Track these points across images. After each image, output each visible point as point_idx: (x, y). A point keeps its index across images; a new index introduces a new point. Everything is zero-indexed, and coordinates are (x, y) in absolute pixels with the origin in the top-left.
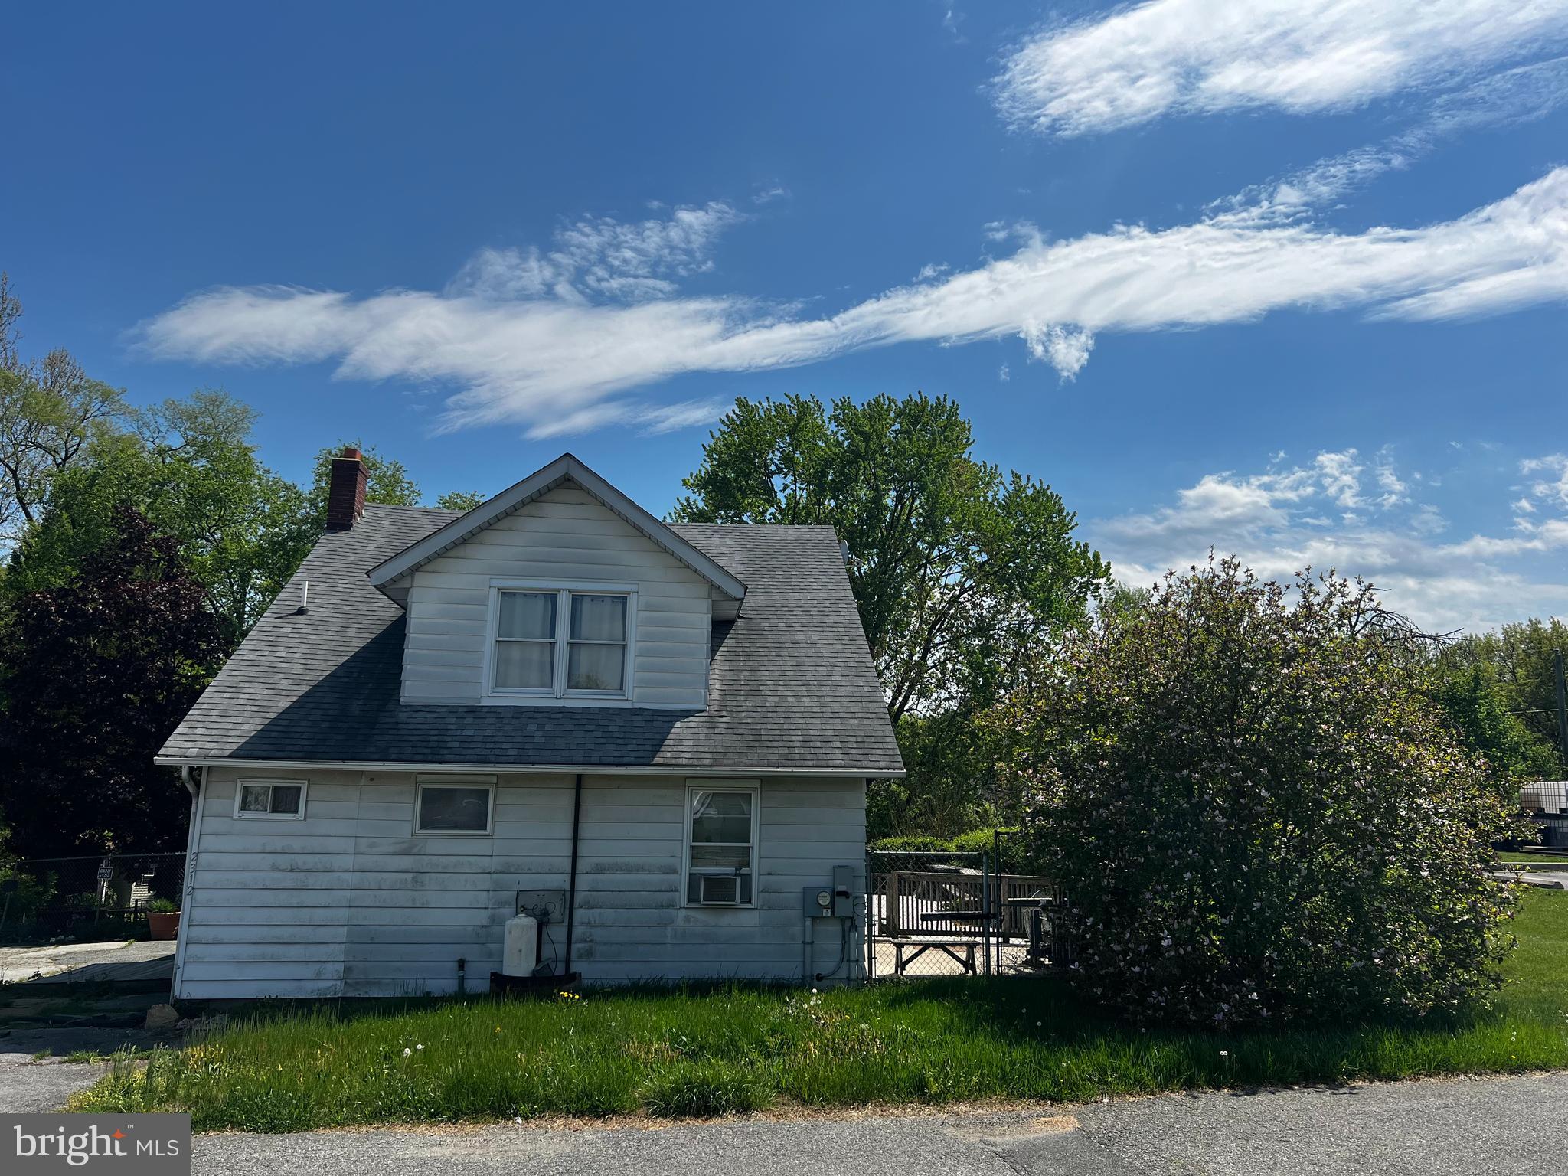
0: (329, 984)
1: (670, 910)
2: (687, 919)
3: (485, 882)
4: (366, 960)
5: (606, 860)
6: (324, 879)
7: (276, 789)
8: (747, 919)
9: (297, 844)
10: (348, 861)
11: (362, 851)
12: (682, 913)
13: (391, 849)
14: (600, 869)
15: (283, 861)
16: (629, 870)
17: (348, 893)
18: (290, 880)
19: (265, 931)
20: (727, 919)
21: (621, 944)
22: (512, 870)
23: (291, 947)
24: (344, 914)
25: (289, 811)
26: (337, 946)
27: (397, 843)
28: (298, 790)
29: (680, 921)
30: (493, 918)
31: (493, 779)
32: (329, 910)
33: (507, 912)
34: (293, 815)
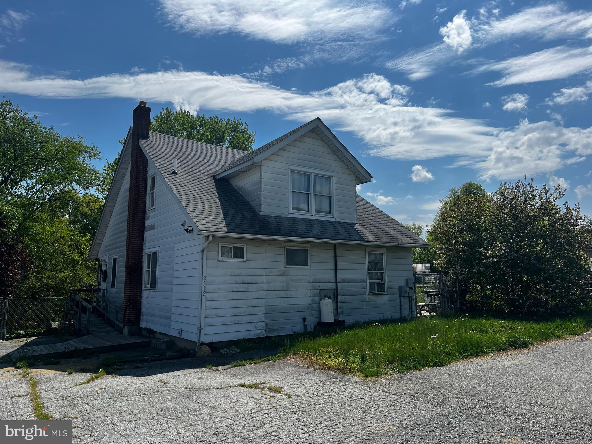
0: (260, 331)
1: (365, 296)
2: (369, 299)
3: (309, 286)
4: (272, 320)
5: (345, 277)
6: (254, 287)
7: (234, 247)
8: (385, 298)
9: (244, 272)
10: (263, 279)
11: (267, 275)
12: (368, 297)
13: (277, 274)
14: (343, 281)
15: (239, 279)
16: (352, 281)
17: (264, 293)
18: (243, 287)
19: (235, 310)
20: (380, 298)
21: (351, 309)
22: (317, 281)
23: (245, 316)
24: (263, 301)
25: (240, 258)
26: (262, 315)
27: (279, 271)
28: (243, 248)
29: (367, 300)
30: (313, 301)
31: (309, 245)
32: (257, 300)
33: (317, 298)
34: (242, 259)
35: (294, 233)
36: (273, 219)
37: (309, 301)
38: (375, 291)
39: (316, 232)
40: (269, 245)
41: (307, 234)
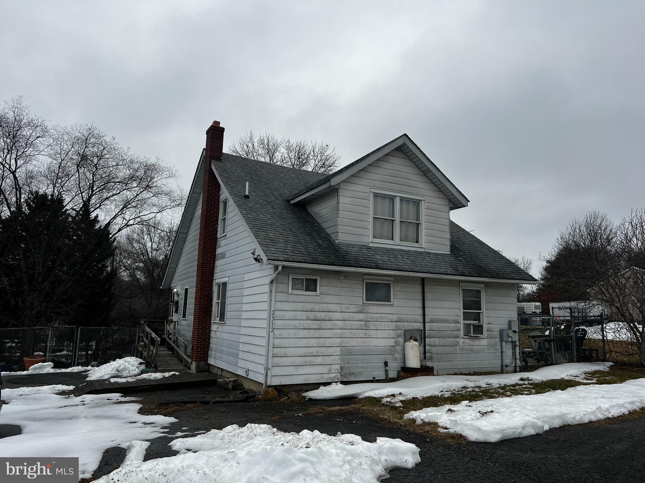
0: (334, 375)
1: (458, 339)
2: (464, 342)
3: (392, 325)
4: (348, 363)
5: (434, 317)
6: (328, 324)
7: (306, 279)
8: (482, 342)
9: (316, 307)
10: (338, 316)
11: (343, 311)
12: (462, 340)
13: (355, 310)
14: (432, 321)
15: (311, 315)
16: (443, 321)
17: (339, 331)
18: (315, 324)
19: (306, 350)
20: (476, 342)
21: (442, 354)
22: (402, 321)
23: (318, 357)
24: (338, 341)
25: (313, 291)
26: (337, 357)
27: (356, 307)
28: (316, 281)
29: (461, 344)
30: (396, 342)
31: (392, 279)
32: (332, 339)
33: (401, 340)
34: (315, 293)
35: (374, 264)
36: (351, 248)
37: (391, 342)
38: (470, 334)
39: (401, 264)
40: (345, 277)
41: (390, 266)
